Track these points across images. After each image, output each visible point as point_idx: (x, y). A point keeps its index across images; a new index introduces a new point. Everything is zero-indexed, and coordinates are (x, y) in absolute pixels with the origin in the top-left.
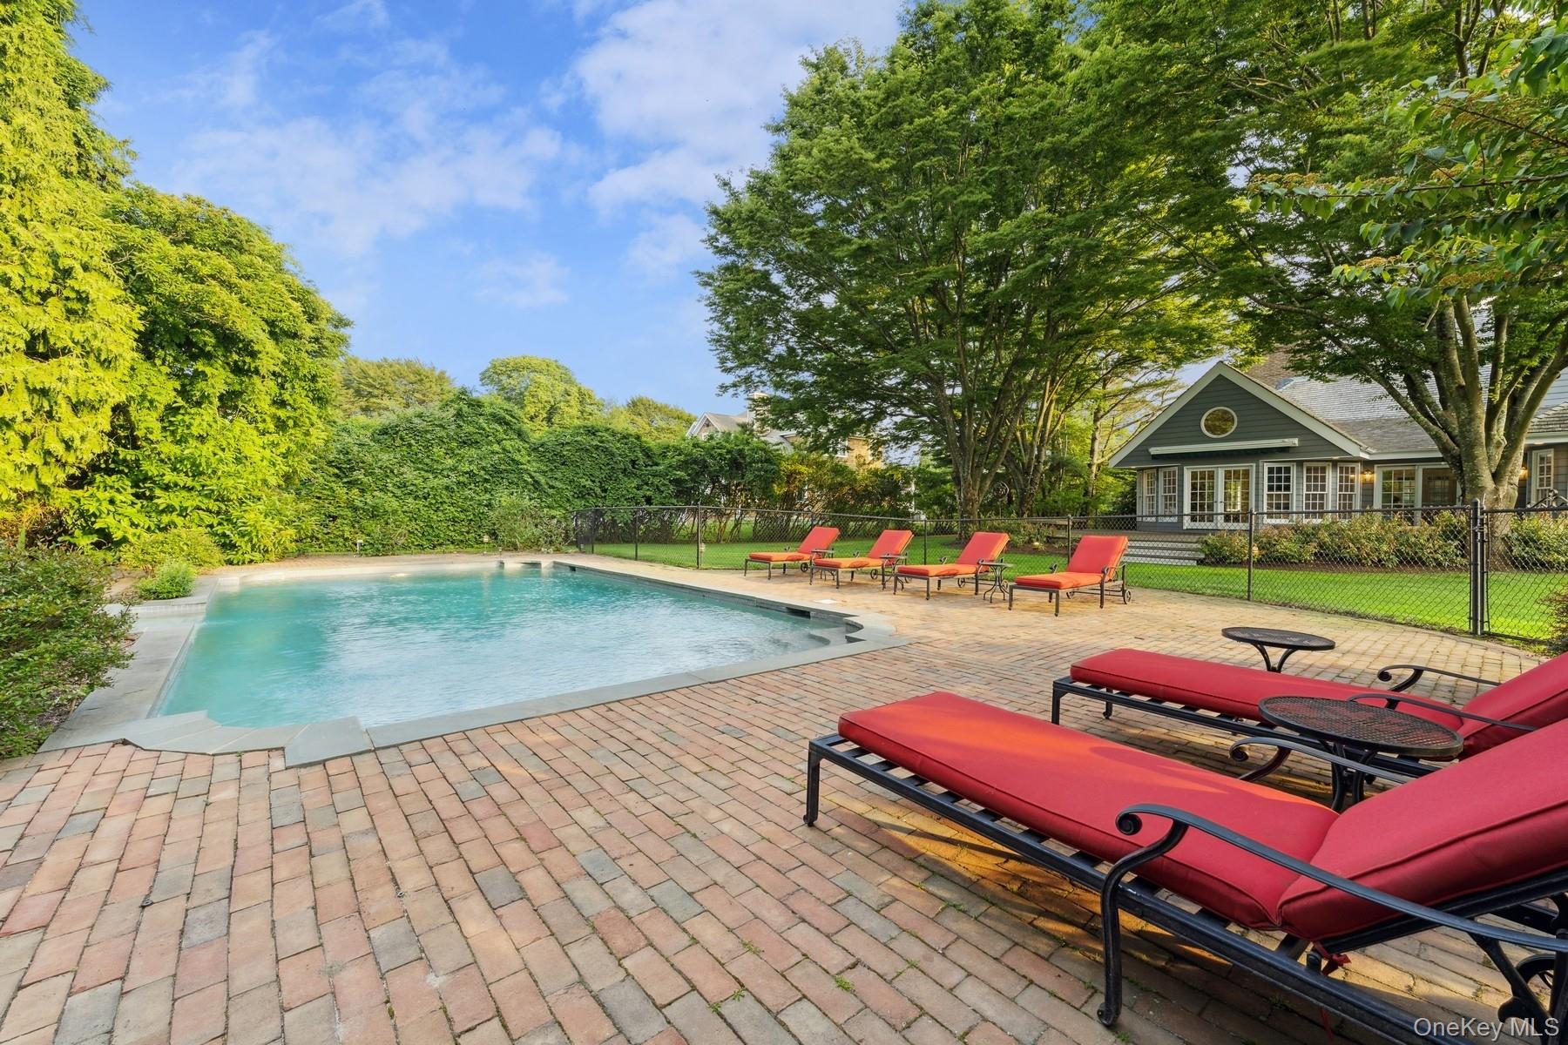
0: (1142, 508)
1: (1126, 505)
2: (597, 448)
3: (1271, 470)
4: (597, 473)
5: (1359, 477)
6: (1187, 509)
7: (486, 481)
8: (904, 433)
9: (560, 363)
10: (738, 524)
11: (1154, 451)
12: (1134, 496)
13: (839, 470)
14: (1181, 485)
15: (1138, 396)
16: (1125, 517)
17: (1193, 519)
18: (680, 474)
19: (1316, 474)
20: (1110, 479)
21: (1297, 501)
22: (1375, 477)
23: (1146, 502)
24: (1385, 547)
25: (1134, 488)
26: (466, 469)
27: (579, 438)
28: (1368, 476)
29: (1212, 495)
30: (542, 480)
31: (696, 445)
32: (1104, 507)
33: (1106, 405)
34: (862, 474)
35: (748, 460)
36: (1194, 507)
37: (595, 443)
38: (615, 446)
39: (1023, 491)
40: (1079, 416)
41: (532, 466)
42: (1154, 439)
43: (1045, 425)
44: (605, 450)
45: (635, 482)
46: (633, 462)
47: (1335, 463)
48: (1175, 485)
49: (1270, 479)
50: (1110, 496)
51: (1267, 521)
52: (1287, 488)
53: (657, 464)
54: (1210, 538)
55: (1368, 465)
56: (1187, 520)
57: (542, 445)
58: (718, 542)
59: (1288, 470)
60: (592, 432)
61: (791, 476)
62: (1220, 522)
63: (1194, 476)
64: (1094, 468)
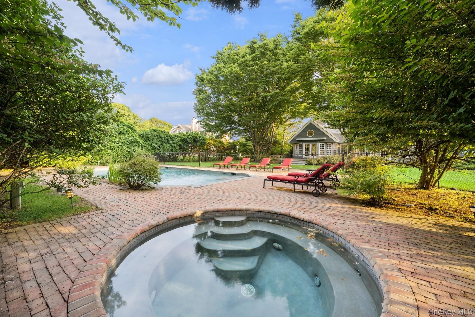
0: (295, 153)
1: (291, 152)
2: (158, 135)
3: (321, 144)
4: (158, 143)
5: (337, 146)
6: (304, 153)
7: (128, 144)
8: (238, 133)
9: (126, 106)
10: (194, 157)
11: (297, 139)
12: (293, 150)
13: (220, 142)
14: (303, 148)
15: (293, 125)
16: (291, 155)
17: (305, 155)
18: (181, 143)
19: (329, 145)
20: (287, 146)
21: (326, 152)
22: (340, 146)
23: (295, 151)
24: (338, 161)
25: (293, 148)
26: (123, 141)
27: (152, 133)
28: (339, 146)
29: (309, 150)
30: (143, 144)
31: (184, 135)
32: (285, 152)
33: (286, 127)
34: (226, 143)
35: (198, 139)
36: (305, 153)
37: (157, 134)
38: (162, 135)
39: (268, 148)
40: (280, 130)
41: (140, 140)
42: (298, 136)
43: (273, 132)
44: (160, 136)
45: (169, 145)
46: (167, 140)
47: (333, 143)
48: (301, 147)
49: (321, 146)
50: (287, 150)
51: (320, 156)
52: (324, 148)
53: (173, 140)
54: (308, 160)
55: (339, 144)
56: (304, 156)
57: (142, 134)
58: (189, 161)
59: (324, 144)
60: (156, 131)
61: (209, 143)
62: (311, 156)
63: (305, 145)
64: (284, 143)
